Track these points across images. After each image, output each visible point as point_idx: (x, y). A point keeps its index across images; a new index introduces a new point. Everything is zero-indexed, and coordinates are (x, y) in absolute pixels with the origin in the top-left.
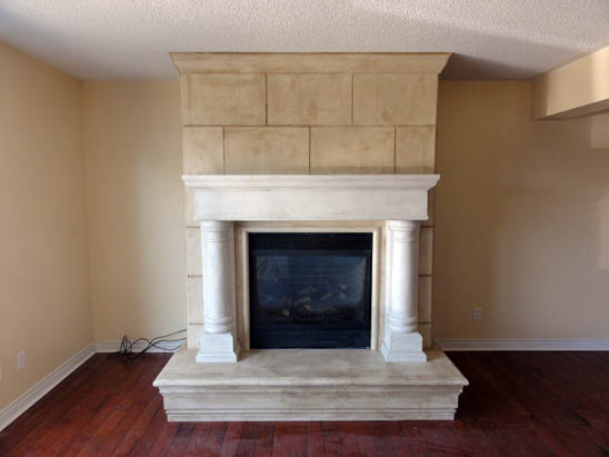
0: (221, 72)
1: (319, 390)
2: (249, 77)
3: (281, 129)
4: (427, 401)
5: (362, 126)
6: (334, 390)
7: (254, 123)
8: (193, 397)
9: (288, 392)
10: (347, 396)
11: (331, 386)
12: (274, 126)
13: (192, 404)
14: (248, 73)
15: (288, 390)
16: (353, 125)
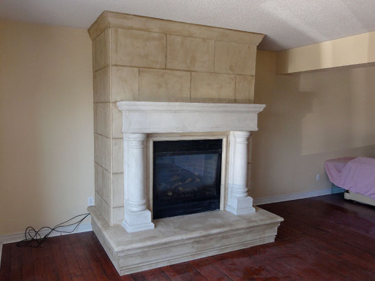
0: (139, 30)
1: (213, 237)
2: (156, 35)
3: (174, 72)
4: (264, 234)
5: (219, 73)
6: (221, 235)
7: (158, 66)
8: (139, 255)
9: (197, 241)
10: (227, 237)
11: (220, 233)
12: (171, 69)
13: (138, 261)
14: (156, 32)
15: (197, 240)
16: (214, 73)
